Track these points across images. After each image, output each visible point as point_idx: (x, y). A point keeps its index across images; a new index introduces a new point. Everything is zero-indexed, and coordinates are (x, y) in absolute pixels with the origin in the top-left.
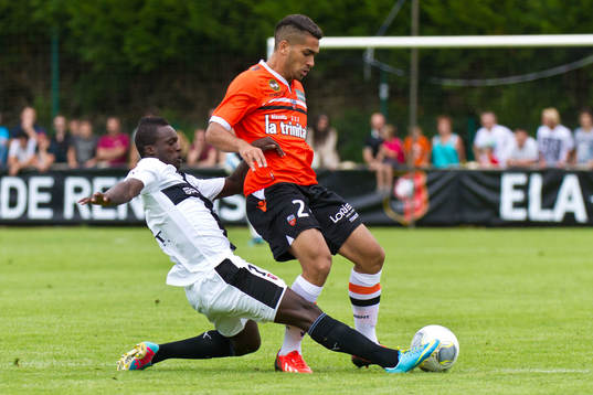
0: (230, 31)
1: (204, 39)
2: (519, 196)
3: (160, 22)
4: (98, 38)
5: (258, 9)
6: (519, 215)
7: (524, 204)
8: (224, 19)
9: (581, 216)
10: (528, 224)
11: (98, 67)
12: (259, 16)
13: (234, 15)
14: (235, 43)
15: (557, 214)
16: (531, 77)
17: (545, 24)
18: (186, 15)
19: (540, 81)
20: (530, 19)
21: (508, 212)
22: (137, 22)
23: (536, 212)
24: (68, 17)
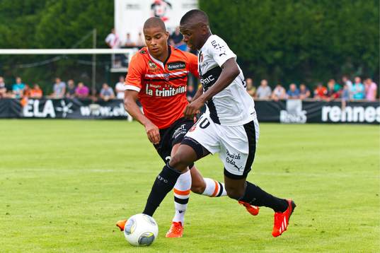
2: (30, 108)
6: (30, 114)
7: (32, 110)
9: (53, 115)
10: (34, 118)
15: (44, 114)
16: (36, 64)
17: (41, 45)
19: (39, 67)
20: (35, 44)
21: (26, 113)
23: (37, 113)
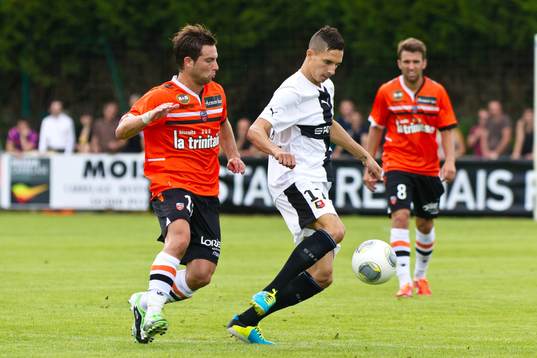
0: (500, 28)
1: (472, 35)
3: (431, 18)
4: (370, 33)
5: (526, 6)
8: (494, 16)
11: (370, 61)
12: (527, 13)
13: (503, 12)
14: (503, 39)
18: (456, 11)
22: (408, 17)
24: (342, 13)
